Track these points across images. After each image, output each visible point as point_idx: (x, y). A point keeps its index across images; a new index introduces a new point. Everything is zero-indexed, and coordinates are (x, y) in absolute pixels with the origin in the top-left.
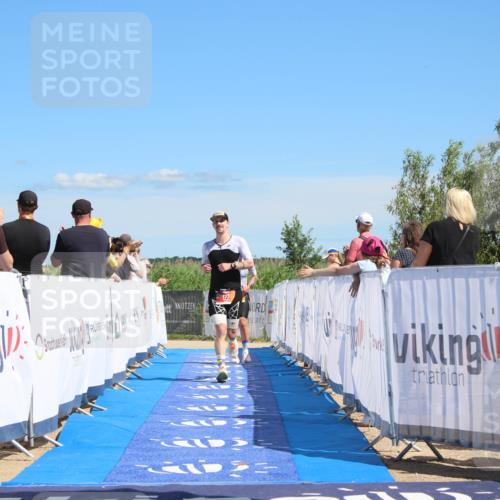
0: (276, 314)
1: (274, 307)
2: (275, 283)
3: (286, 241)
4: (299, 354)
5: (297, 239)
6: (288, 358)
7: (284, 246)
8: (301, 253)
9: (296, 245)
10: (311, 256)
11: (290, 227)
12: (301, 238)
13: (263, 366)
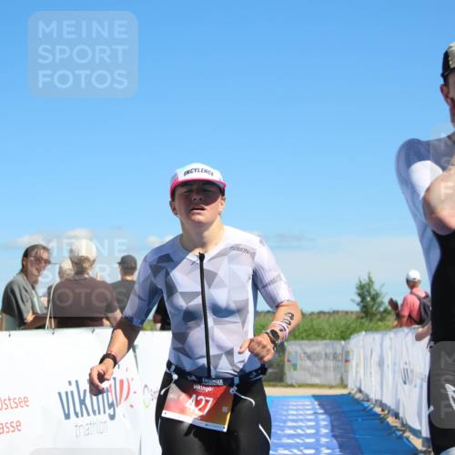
0: (353, 363)
1: (351, 357)
2: (351, 334)
3: (359, 295)
4: (376, 401)
5: (369, 293)
6: (366, 404)
7: (358, 299)
8: (373, 306)
9: (368, 299)
10: (382, 309)
11: (363, 282)
12: (373, 292)
13: (343, 412)
